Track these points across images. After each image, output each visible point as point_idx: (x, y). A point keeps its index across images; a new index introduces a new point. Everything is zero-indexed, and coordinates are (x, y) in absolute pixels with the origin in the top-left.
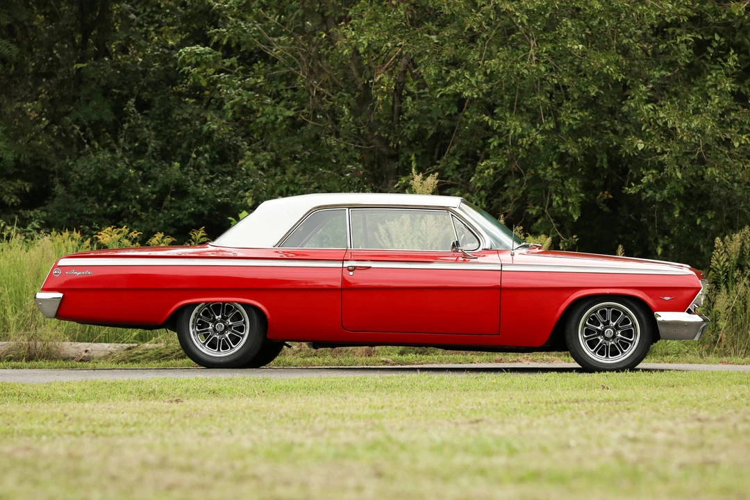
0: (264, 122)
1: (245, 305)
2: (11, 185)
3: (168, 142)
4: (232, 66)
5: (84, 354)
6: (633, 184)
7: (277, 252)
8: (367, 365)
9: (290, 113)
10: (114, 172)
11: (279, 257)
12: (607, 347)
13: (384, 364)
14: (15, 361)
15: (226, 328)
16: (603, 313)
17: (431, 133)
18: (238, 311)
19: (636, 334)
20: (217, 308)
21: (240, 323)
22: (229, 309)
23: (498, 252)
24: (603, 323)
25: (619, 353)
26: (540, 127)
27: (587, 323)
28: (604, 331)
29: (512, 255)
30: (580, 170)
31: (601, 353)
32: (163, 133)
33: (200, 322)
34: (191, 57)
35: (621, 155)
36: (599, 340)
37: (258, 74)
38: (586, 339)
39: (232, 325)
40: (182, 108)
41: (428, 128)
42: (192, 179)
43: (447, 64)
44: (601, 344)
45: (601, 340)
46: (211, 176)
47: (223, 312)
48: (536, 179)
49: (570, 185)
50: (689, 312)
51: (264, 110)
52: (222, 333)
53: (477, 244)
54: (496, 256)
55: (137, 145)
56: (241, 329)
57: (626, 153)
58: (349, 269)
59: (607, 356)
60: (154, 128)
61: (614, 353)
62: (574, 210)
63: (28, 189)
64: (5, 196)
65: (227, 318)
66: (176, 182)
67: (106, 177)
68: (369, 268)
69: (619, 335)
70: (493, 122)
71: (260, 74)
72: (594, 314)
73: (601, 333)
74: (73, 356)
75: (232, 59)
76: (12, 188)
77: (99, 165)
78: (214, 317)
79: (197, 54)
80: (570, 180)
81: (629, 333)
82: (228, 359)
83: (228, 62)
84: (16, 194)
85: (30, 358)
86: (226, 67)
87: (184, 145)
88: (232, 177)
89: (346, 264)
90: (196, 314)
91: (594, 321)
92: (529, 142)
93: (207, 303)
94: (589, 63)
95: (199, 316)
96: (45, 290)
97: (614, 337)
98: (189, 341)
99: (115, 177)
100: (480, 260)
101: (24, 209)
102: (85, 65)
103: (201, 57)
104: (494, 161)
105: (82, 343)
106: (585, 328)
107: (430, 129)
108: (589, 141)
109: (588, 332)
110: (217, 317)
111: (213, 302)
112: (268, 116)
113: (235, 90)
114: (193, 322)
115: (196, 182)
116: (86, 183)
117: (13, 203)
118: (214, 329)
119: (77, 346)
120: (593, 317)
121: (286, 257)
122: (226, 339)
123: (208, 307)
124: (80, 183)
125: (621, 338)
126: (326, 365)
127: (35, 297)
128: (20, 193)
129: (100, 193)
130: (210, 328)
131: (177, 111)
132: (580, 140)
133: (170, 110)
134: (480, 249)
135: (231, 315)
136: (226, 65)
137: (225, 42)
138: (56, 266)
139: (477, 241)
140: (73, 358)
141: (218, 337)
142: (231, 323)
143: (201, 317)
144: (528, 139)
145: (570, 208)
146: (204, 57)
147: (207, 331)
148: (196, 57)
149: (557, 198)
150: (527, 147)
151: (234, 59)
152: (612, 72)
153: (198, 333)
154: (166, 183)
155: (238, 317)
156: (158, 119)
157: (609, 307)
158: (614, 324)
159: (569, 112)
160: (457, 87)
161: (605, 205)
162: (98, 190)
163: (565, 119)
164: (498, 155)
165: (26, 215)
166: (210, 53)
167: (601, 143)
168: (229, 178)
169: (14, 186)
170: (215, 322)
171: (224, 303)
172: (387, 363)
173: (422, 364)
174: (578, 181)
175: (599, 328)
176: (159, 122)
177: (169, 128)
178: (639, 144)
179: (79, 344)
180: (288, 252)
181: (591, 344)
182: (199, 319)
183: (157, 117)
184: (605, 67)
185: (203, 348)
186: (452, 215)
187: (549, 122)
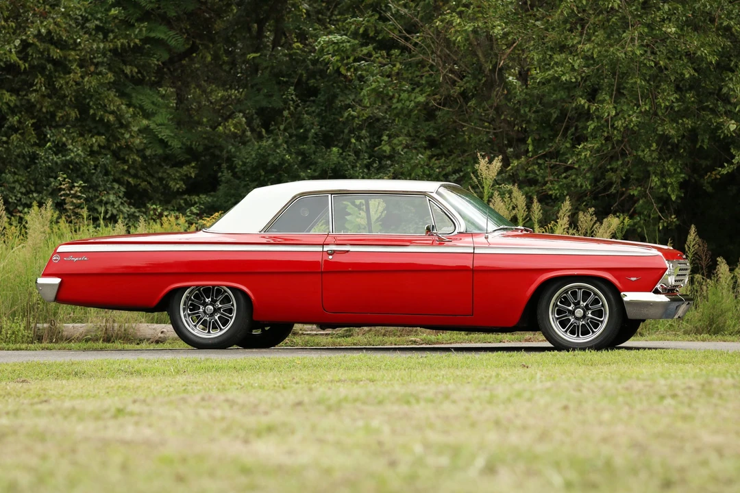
0: (399, 107)
1: (232, 288)
2: (177, 171)
3: (332, 128)
4: (369, 54)
5: (160, 335)
6: (726, 165)
7: (264, 237)
8: (395, 345)
9: (422, 99)
10: (275, 158)
11: (265, 242)
12: (578, 326)
13: (412, 344)
14: (94, 341)
15: (216, 310)
16: (574, 294)
17: (555, 116)
18: (226, 294)
19: (605, 314)
20: (208, 291)
21: (228, 306)
22: (219, 292)
23: (472, 235)
24: (574, 303)
25: (589, 333)
26: (637, 109)
27: (558, 303)
28: (574, 311)
29: (487, 238)
30: (682, 151)
31: (573, 333)
32: (327, 119)
33: (191, 305)
34: (328, 46)
35: (720, 136)
36: (570, 320)
37: (394, 61)
38: (557, 319)
39: (221, 308)
40: (346, 94)
41: (552, 112)
42: (350, 163)
43: (552, 49)
44: (572, 324)
45: (572, 320)
46: (369, 161)
47: (213, 295)
48: (639, 161)
49: (670, 166)
50: (657, 292)
51: (400, 96)
52: (212, 315)
53: (453, 227)
54: (470, 239)
55: (302, 131)
56: (230, 311)
57: (725, 134)
58: (327, 253)
59: (578, 336)
60: (319, 115)
61: (585, 333)
62: (673, 191)
63: (193, 175)
64: (171, 182)
65: (217, 301)
66: (333, 166)
67: (268, 162)
68: (348, 251)
69: (590, 315)
70: (589, 106)
71: (397, 61)
72: (565, 295)
73: (572, 313)
74: (148, 337)
75: (368, 47)
76: (178, 174)
77: (260, 151)
78: (204, 300)
79: (335, 43)
80: (671, 161)
81: (599, 313)
82: (216, 341)
83: (365, 50)
84: (182, 180)
85: (108, 340)
86: (364, 55)
87: (346, 131)
88: (391, 161)
89: (326, 248)
90: (187, 297)
91: (566, 301)
92: (624, 125)
93: (197, 286)
94: (686, 46)
95: (191, 299)
96: (45, 275)
97: (584, 316)
98: (180, 323)
99: (276, 163)
100: (453, 243)
101: (189, 195)
102: (259, 54)
103: (339, 46)
104: (592, 144)
105: (159, 325)
106: (557, 308)
107: (555, 112)
108: (689, 123)
109: (559, 312)
110: (207, 300)
111: (203, 286)
112: (403, 102)
113: (373, 76)
114: (184, 304)
115: (353, 167)
116: (249, 169)
117: (178, 189)
118: (204, 312)
119: (153, 327)
120: (565, 297)
121: (272, 242)
122: (216, 321)
123: (199, 290)
124: (243, 168)
125: (592, 318)
126: (354, 344)
127: (36, 282)
128: (185, 179)
129: (262, 178)
130: (201, 310)
131: (340, 98)
132: (680, 121)
133: (335, 96)
134: (456, 233)
135: (220, 297)
136: (363, 53)
137: (361, 31)
138: (55, 252)
139: (453, 225)
140: (148, 340)
141: (208, 319)
142: (220, 306)
143: (192, 300)
144: (623, 121)
145: (669, 188)
146: (341, 45)
147: (198, 313)
148: (333, 45)
149: (656, 179)
150: (622, 129)
151: (370, 47)
152: (706, 54)
153: (189, 315)
154: (324, 168)
155: (227, 300)
156: (322, 106)
157: (580, 288)
158: (585, 304)
159: (665, 94)
160: (556, 71)
161: (709, 185)
162: (261, 176)
163: (661, 101)
164: (596, 137)
165: (191, 200)
166: (349, 42)
167: (703, 124)
168: (389, 162)
169: (180, 172)
170: (205, 304)
171: (214, 286)
172: (415, 342)
173: (451, 343)
174: (680, 162)
175: (570, 308)
176: (323, 108)
177: (334, 114)
178: (731, 125)
179: (156, 326)
180: (274, 237)
181: (563, 324)
182: (190, 302)
183: (322, 104)
184: (700, 49)
185: (193, 330)
186: (429, 200)
187: (646, 104)
